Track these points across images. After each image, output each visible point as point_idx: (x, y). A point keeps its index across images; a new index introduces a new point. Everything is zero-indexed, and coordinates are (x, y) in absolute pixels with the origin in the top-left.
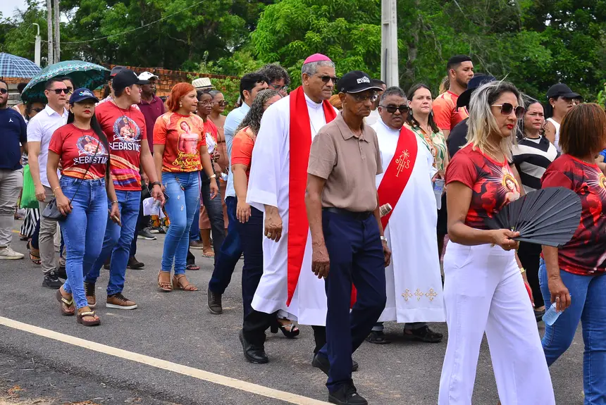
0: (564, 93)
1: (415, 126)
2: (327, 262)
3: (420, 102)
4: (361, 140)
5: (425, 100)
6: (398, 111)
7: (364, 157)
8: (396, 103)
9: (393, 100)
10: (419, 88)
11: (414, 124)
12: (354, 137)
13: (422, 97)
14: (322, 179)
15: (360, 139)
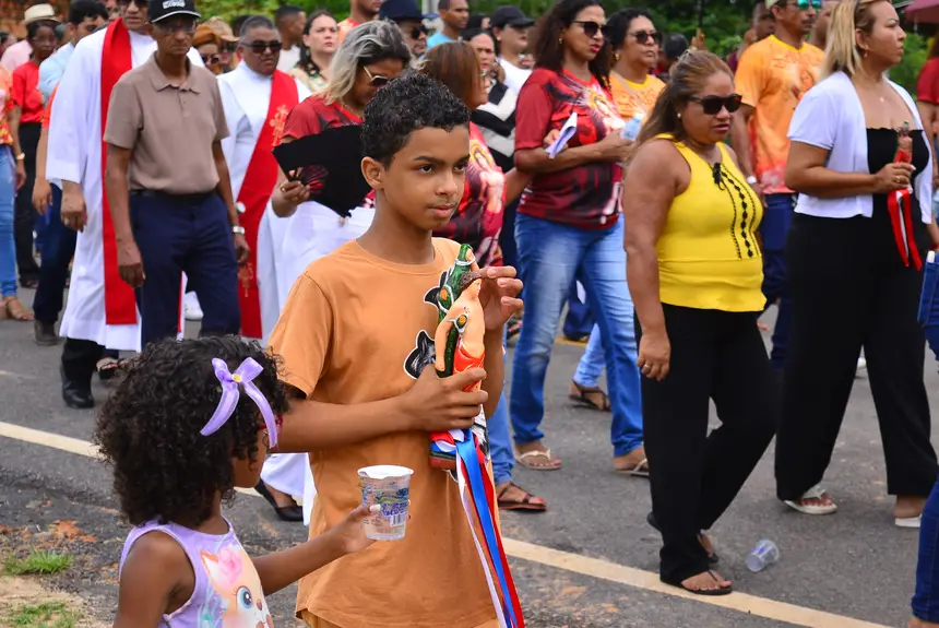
0: (513, 18)
1: (313, 72)
2: (138, 265)
3: (321, 36)
4: (184, 91)
5: (328, 33)
6: (268, 51)
7: (187, 114)
8: (264, 39)
9: (259, 34)
10: (319, 15)
11: (313, 69)
12: (170, 86)
13: (323, 30)
14: (121, 149)
15: (182, 88)
